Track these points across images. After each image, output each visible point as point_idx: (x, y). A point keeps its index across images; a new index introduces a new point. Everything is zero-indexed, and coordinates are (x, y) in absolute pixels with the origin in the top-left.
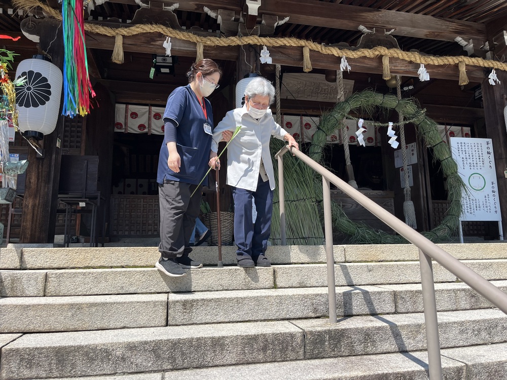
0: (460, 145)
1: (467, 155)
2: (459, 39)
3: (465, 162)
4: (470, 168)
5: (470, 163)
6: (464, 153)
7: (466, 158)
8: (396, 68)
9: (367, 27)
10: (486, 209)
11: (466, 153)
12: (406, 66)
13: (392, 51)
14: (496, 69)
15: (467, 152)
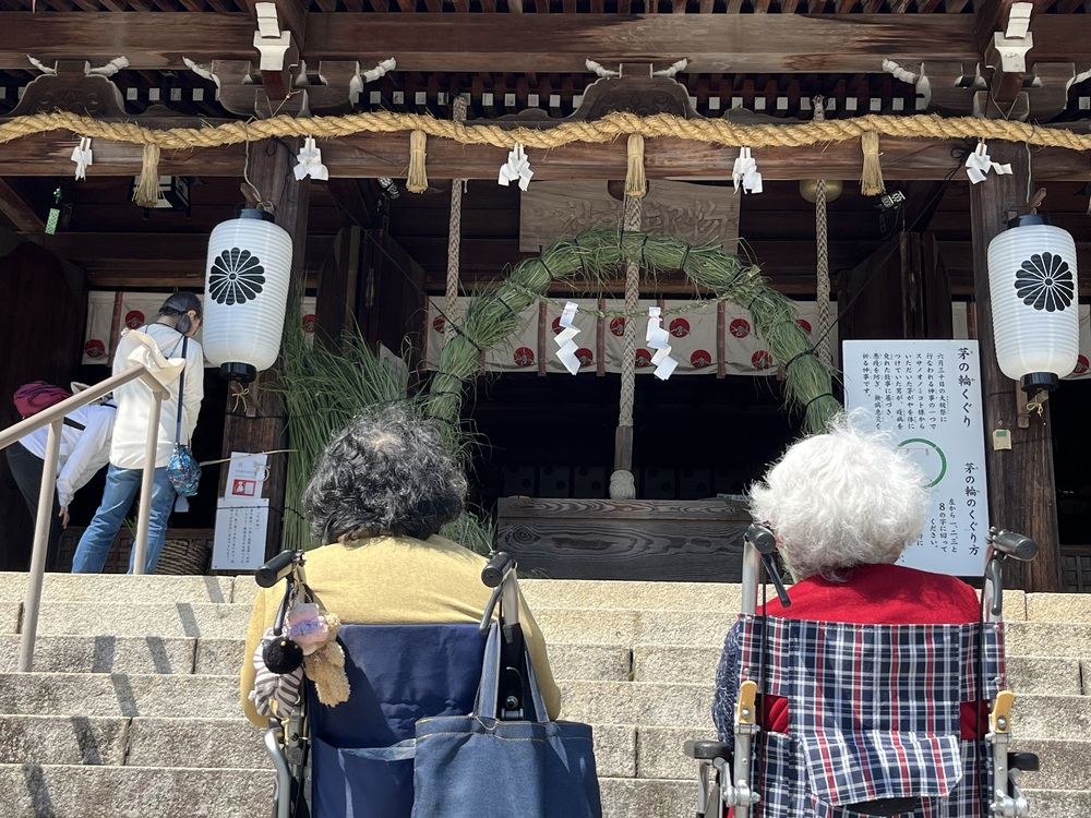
0: (871, 361)
1: (893, 388)
2: (890, 65)
3: (884, 409)
4: (900, 426)
5: (899, 412)
6: (883, 382)
7: (888, 398)
8: (675, 163)
9: (602, 64)
10: (940, 541)
11: (888, 384)
12: (705, 156)
13: (652, 121)
14: (987, 141)
15: (893, 381)
